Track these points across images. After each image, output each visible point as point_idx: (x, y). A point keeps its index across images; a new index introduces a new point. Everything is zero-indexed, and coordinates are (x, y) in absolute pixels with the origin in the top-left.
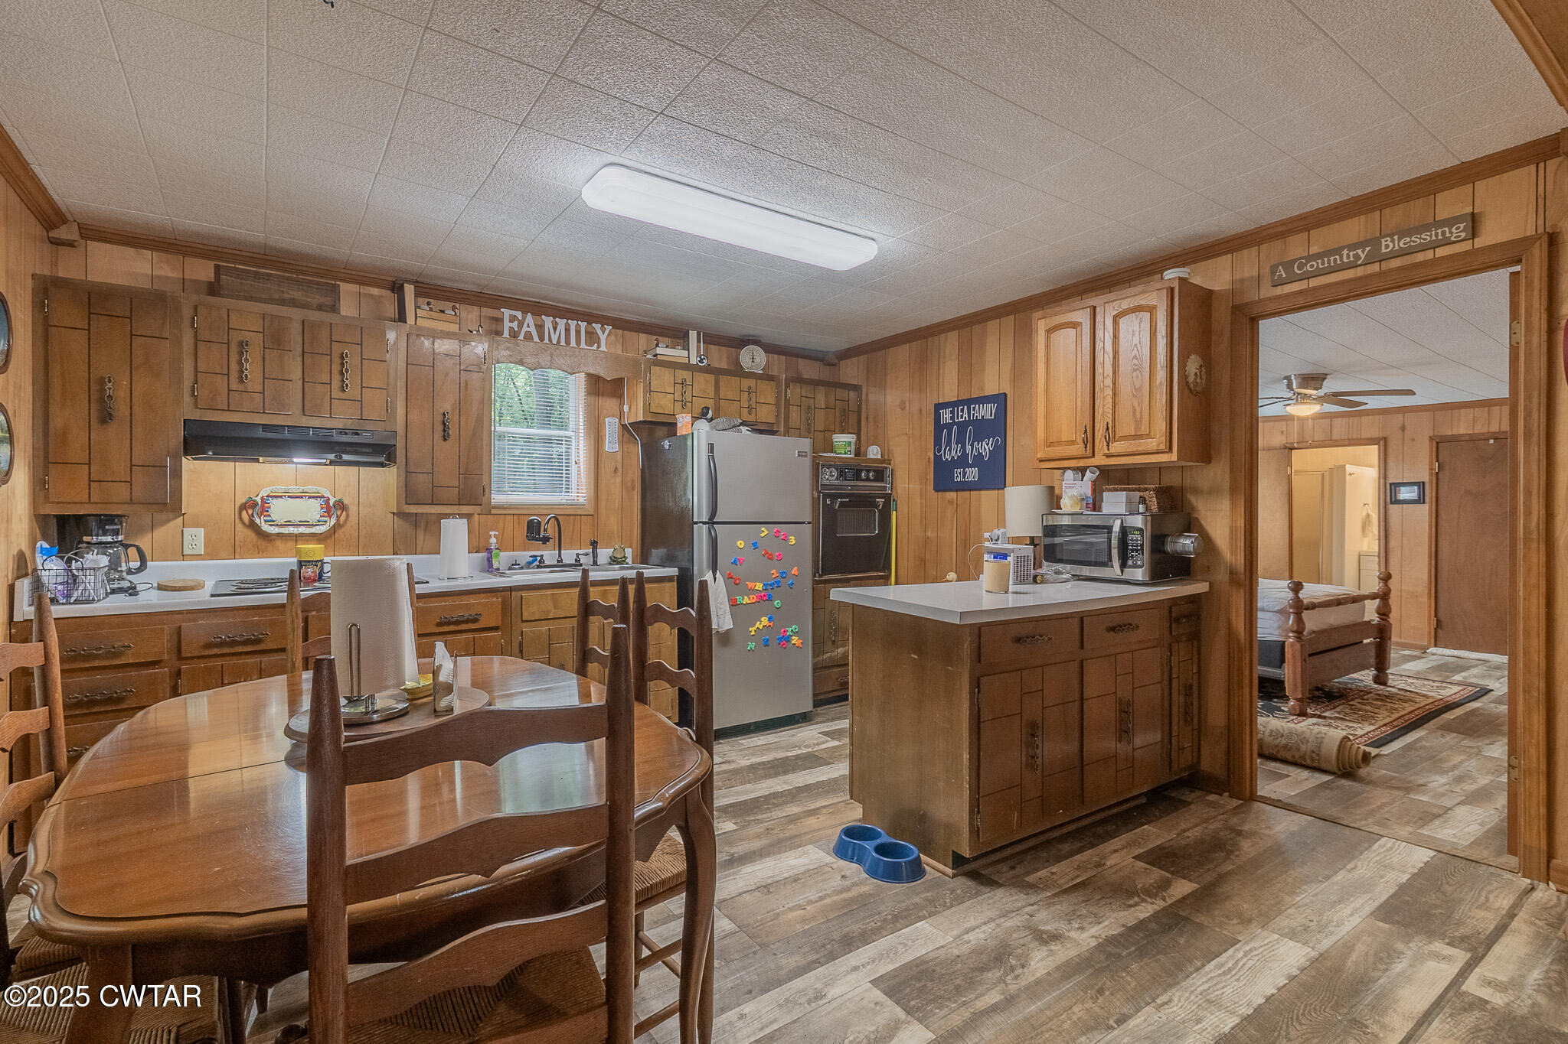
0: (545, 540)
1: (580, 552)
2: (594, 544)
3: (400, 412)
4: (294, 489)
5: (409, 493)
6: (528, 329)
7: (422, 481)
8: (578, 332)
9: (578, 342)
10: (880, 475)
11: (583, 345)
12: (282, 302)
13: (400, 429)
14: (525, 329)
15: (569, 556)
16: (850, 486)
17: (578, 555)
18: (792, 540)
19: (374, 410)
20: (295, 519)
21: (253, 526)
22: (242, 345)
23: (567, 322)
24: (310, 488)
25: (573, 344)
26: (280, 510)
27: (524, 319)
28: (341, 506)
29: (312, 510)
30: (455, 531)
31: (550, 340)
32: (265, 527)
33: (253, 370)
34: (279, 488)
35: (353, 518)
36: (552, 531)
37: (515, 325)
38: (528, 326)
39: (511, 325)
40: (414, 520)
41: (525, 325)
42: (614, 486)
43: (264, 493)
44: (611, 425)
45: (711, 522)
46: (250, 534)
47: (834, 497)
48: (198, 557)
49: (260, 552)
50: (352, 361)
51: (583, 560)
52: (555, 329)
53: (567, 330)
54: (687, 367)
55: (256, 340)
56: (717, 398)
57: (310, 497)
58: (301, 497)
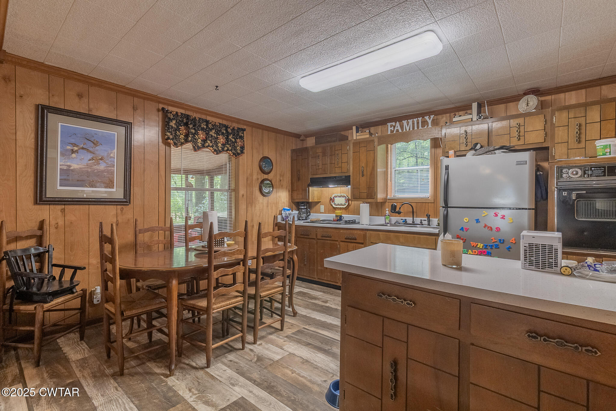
1: (423, 219)
2: (428, 216)
3: (351, 168)
4: (339, 194)
5: (354, 195)
6: (397, 128)
7: (356, 191)
8: (418, 123)
9: (418, 127)
11: (420, 128)
13: (351, 174)
14: (396, 128)
15: (418, 220)
17: (421, 220)
19: (344, 169)
20: (340, 204)
21: (332, 205)
22: (319, 157)
23: (413, 120)
24: (342, 194)
25: (416, 128)
26: (337, 201)
27: (395, 125)
28: (348, 199)
29: (343, 201)
31: (406, 130)
32: (334, 206)
33: (320, 163)
34: (336, 194)
37: (392, 128)
38: (397, 127)
39: (391, 128)
41: (396, 127)
43: (333, 196)
46: (332, 207)
47: (571, 190)
48: (322, 213)
49: (333, 212)
51: (424, 222)
52: (408, 125)
53: (413, 124)
55: (321, 154)
57: (343, 197)
58: (341, 197)
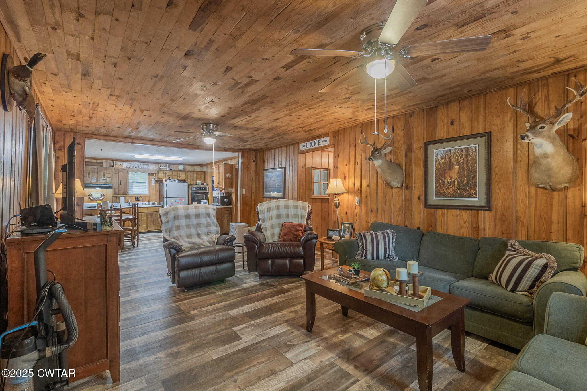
0: (139, 200)
2: (149, 201)
3: (113, 181)
4: (96, 193)
5: (115, 193)
7: (117, 191)
8: (145, 165)
9: (145, 167)
10: (205, 188)
12: (95, 166)
13: (113, 183)
15: (144, 203)
16: (198, 191)
18: (183, 200)
19: (109, 180)
20: (96, 197)
21: (90, 198)
22: (89, 172)
24: (99, 193)
26: (94, 196)
28: (104, 195)
29: (99, 196)
30: (122, 199)
32: (92, 199)
33: (91, 176)
34: (94, 193)
35: (106, 197)
36: (140, 198)
40: (116, 197)
42: (154, 191)
43: (91, 193)
44: (153, 181)
45: (166, 197)
46: (90, 200)
47: (194, 193)
49: (91, 202)
50: (105, 174)
51: (147, 203)
52: (141, 165)
53: (143, 165)
54: (166, 170)
55: (91, 172)
56: (172, 175)
